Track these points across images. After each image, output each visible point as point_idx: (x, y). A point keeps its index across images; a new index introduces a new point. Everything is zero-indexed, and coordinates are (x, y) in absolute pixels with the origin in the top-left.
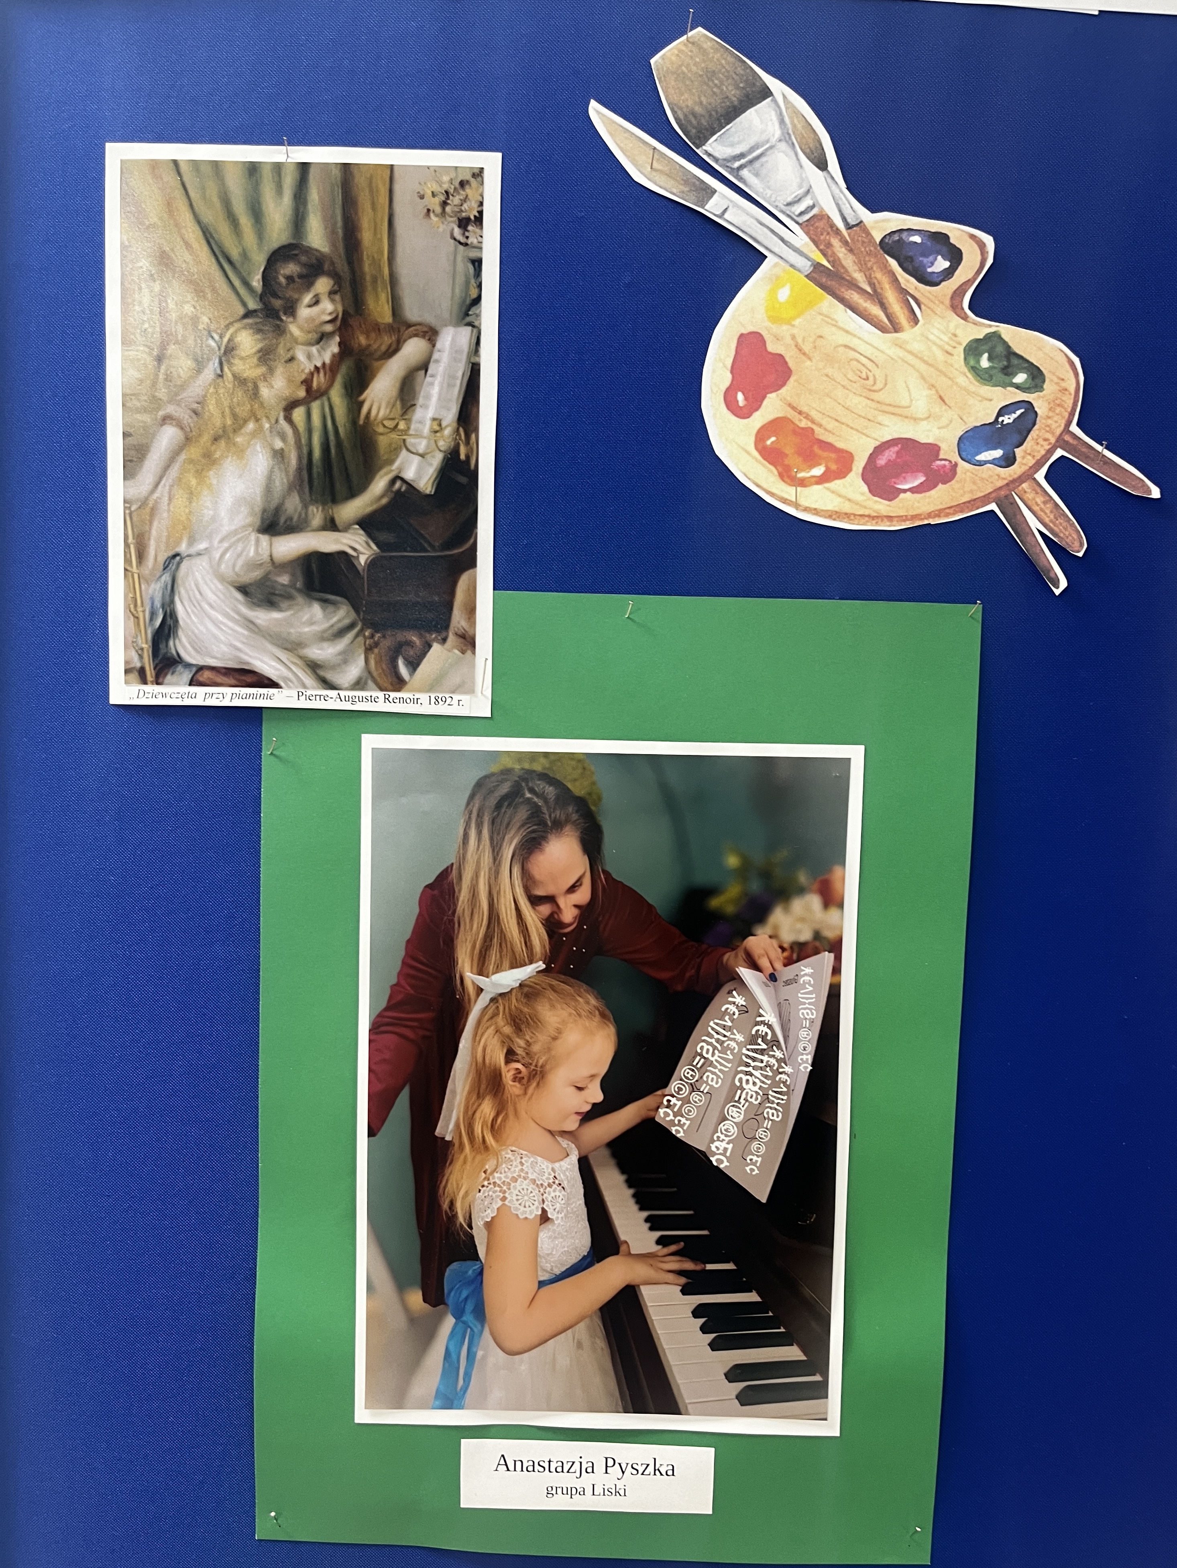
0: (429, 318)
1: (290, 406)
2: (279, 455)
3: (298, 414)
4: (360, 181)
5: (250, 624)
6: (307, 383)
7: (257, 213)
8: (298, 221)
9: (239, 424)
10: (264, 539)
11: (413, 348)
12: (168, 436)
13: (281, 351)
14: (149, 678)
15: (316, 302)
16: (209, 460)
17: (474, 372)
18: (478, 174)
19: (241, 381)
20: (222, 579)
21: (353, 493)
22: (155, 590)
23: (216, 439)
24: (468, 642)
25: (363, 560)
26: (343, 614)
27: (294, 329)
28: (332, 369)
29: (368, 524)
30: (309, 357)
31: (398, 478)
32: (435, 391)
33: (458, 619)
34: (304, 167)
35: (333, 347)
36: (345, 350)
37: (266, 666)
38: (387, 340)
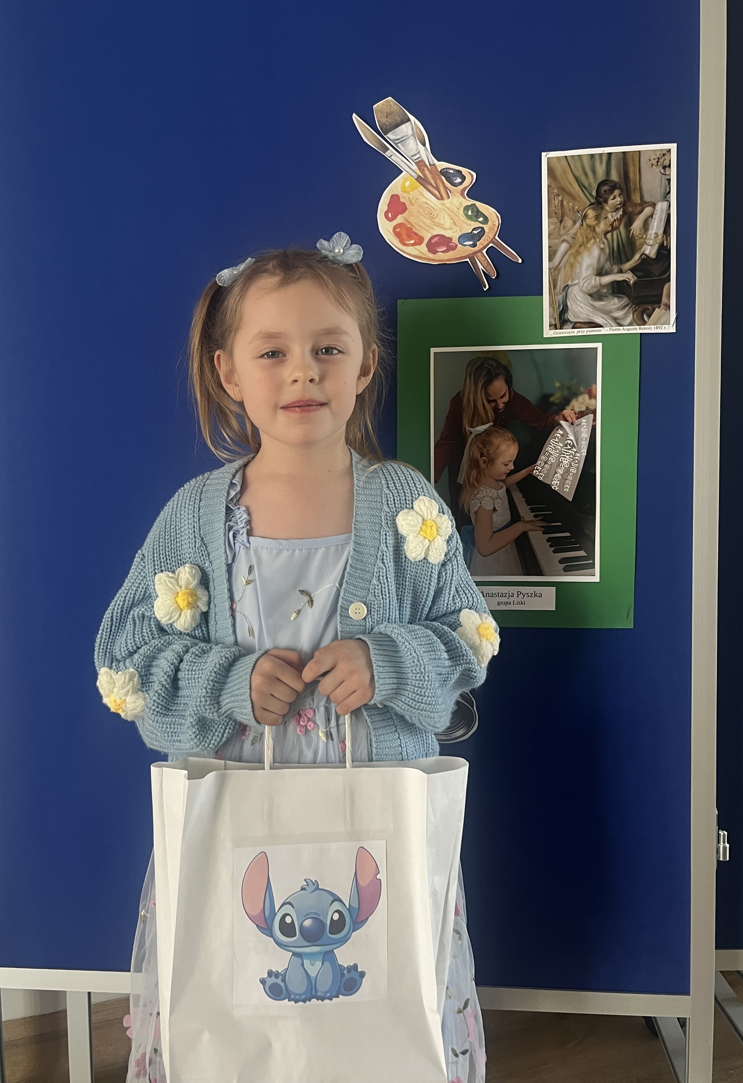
0: (652, 200)
1: (606, 234)
2: (602, 250)
3: (609, 236)
4: (629, 157)
5: (593, 307)
6: (612, 225)
7: (594, 171)
8: (608, 172)
9: (588, 240)
10: (598, 278)
11: (648, 210)
12: (564, 246)
13: (603, 215)
14: (558, 326)
15: (615, 198)
16: (578, 253)
17: (669, 216)
18: (669, 151)
19: (589, 226)
20: (583, 292)
21: (628, 261)
22: (560, 297)
23: (580, 246)
24: (668, 307)
25: (632, 282)
26: (625, 300)
27: (607, 208)
28: (620, 220)
29: (633, 270)
30: (612, 216)
31: (643, 254)
32: (655, 224)
33: (664, 299)
34: (610, 154)
35: (621, 213)
36: (625, 213)
37: (599, 320)
38: (639, 209)
